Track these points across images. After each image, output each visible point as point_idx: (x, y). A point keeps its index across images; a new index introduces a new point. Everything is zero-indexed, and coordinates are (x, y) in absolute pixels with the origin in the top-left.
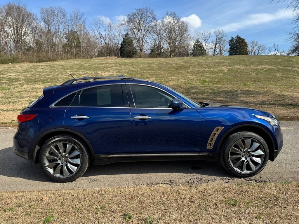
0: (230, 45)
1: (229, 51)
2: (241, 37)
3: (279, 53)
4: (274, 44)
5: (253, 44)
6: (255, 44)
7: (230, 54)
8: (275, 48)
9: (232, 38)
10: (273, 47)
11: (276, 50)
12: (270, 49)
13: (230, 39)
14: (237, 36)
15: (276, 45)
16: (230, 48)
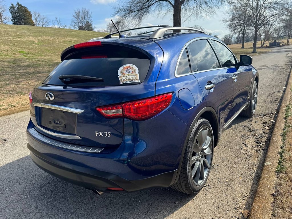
0: (11, 12)
1: (12, 20)
2: (23, 6)
3: (61, 27)
4: (56, 17)
5: (35, 15)
6: (38, 15)
7: (14, 23)
8: (57, 21)
9: (12, 5)
10: (55, 20)
11: (59, 23)
12: (54, 22)
13: (10, 5)
14: (18, 4)
15: (58, 19)
16: (12, 17)
